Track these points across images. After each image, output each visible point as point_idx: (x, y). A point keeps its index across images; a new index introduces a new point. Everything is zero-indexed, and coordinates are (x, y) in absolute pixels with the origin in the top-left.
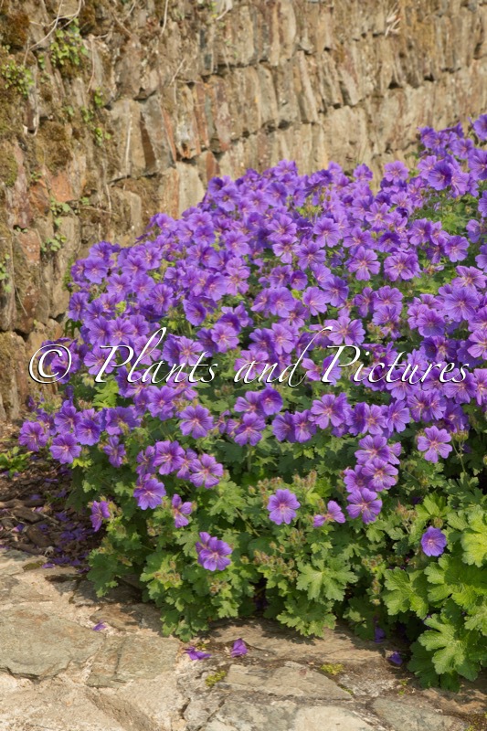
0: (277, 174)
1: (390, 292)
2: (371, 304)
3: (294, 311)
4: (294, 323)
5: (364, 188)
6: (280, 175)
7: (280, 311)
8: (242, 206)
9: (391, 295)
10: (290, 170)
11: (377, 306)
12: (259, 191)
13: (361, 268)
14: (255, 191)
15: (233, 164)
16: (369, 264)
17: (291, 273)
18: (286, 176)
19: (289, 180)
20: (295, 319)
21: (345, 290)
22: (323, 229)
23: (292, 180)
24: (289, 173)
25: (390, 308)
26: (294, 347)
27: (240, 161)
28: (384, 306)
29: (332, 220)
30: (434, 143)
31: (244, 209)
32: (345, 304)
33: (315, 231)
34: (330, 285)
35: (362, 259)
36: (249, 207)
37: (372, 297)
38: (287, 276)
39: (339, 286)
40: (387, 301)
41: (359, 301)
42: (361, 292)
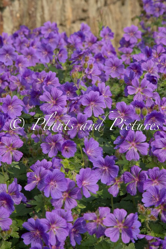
0: (43, 32)
1: (159, 173)
2: (141, 184)
3: (67, 191)
4: (67, 203)
5: (109, 46)
6: (46, 34)
7: (53, 192)
8: (19, 62)
9: (160, 176)
10: (53, 30)
11: (146, 187)
12: (31, 48)
13: (131, 148)
14: (28, 47)
15: (12, 15)
16: (139, 145)
17: (62, 142)
18: (50, 35)
19: (53, 38)
20: (68, 199)
21: (115, 168)
22: (90, 101)
23: (55, 38)
24: (53, 33)
25: (160, 189)
26: (67, 234)
27: (16, 13)
28: (153, 185)
29: (98, 93)
30: (155, 10)
31: (20, 64)
32: (115, 181)
33: (83, 102)
34: (100, 163)
35: (131, 140)
36: (24, 63)
37: (140, 177)
38: (57, 144)
39: (109, 164)
40: (156, 181)
41: (127, 179)
42: (130, 169)
